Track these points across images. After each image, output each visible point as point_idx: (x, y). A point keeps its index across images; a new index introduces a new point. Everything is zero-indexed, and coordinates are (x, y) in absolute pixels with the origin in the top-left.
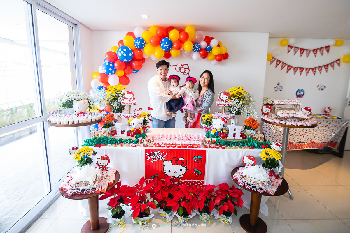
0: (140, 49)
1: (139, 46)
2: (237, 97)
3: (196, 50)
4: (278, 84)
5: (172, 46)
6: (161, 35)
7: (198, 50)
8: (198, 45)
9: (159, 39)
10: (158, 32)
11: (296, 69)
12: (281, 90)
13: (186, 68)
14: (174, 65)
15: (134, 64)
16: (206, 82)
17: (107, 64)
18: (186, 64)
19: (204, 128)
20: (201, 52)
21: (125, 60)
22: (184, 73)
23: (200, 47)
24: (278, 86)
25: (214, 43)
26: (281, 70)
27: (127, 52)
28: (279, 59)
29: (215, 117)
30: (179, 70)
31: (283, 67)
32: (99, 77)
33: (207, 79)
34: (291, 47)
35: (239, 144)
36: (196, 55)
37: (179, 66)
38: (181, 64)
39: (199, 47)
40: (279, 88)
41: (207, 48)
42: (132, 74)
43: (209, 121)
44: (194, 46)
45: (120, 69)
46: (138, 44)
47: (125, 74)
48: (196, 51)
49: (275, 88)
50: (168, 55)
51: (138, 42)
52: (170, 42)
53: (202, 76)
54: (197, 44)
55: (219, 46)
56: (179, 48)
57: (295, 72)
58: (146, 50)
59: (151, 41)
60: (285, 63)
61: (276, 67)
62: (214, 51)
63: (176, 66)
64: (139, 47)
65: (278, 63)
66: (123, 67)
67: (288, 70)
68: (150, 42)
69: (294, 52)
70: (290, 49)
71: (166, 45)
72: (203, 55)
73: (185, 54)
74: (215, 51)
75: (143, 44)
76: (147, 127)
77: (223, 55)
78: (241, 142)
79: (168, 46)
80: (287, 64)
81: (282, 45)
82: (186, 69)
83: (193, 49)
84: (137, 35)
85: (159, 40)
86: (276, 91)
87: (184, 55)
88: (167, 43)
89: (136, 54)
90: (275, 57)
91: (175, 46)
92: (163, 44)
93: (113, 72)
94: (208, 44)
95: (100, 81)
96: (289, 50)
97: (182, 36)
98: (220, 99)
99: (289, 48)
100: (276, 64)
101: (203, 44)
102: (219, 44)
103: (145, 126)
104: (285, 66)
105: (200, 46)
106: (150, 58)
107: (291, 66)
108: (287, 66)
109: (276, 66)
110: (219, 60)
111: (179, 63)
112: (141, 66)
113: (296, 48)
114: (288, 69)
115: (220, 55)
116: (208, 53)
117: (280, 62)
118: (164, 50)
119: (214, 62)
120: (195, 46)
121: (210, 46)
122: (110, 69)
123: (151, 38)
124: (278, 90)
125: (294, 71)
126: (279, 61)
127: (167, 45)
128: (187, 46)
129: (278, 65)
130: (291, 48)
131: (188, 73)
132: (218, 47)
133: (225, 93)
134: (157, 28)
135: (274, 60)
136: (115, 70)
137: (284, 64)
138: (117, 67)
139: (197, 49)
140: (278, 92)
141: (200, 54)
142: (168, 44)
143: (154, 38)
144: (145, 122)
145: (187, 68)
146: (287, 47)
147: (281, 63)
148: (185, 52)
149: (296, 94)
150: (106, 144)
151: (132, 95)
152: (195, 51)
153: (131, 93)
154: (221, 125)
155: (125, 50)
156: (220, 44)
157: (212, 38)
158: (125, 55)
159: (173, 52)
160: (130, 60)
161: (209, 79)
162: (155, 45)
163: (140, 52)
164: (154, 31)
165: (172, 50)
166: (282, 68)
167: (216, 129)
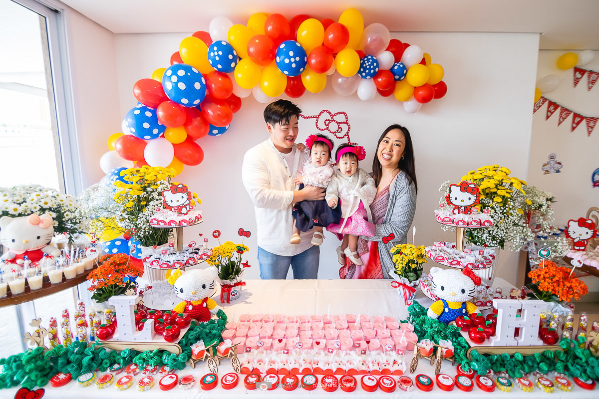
0: (225, 72)
1: (219, 62)
2: (500, 196)
3: (367, 71)
4: (552, 157)
5: (306, 63)
6: (277, 36)
7: (372, 71)
8: (372, 58)
9: (271, 44)
10: (270, 28)
11: (592, 122)
12: (558, 171)
13: (342, 123)
14: (312, 115)
15: (210, 112)
16: (395, 153)
17: (137, 112)
18: (341, 113)
19: (400, 284)
20: (380, 80)
21: (185, 101)
22: (337, 134)
23: (378, 66)
24: (552, 163)
25: (411, 56)
26: (559, 124)
27: (189, 80)
28: (554, 100)
29: (437, 259)
30: (326, 127)
31: (564, 119)
32: (119, 146)
33: (397, 145)
34: (582, 72)
35: (538, 368)
36: (366, 88)
37: (326, 116)
38: (330, 113)
39: (375, 64)
40: (553, 165)
41: (396, 67)
42: (207, 137)
43: (413, 266)
44: (364, 63)
45: (174, 125)
46: (217, 58)
47: (189, 136)
48: (367, 75)
49: (545, 165)
50: (296, 87)
51: (217, 54)
52: (301, 52)
53: (385, 139)
54: (370, 57)
55: (423, 62)
56: (323, 68)
57: (590, 130)
58: (240, 76)
59: (252, 50)
60: (568, 109)
61: (548, 117)
62: (414, 75)
63: (318, 117)
64: (220, 66)
65: (552, 108)
66: (182, 118)
67: (575, 125)
68: (249, 53)
69: (589, 83)
70: (578, 75)
71: (290, 58)
72: (385, 87)
73: (340, 85)
74: (416, 77)
75: (230, 57)
76: (236, 285)
77: (434, 86)
78: (544, 357)
79: (295, 62)
80: (571, 112)
81: (561, 65)
82: (341, 125)
83: (359, 72)
84: (215, 37)
85: (272, 48)
86: (547, 172)
87: (336, 89)
88: (291, 53)
89: (213, 86)
90: (546, 96)
91: (313, 61)
92: (282, 57)
93: (155, 131)
94: (398, 57)
95: (122, 156)
96: (578, 79)
97: (331, 36)
98: (450, 203)
99: (577, 73)
100: (548, 111)
101: (386, 58)
102: (424, 59)
103: (228, 282)
104: (567, 115)
105: (376, 61)
106: (251, 97)
107: (581, 114)
108: (571, 116)
109: (547, 115)
110: (425, 100)
111: (324, 111)
112: (228, 118)
113: (593, 75)
114: (573, 122)
115: (425, 86)
116: (396, 80)
117: (556, 106)
118: (286, 72)
119: (412, 104)
120: (364, 61)
121: (402, 64)
122: (146, 125)
123: (251, 42)
124: (552, 171)
125: (588, 127)
126: (554, 105)
127: (293, 60)
128: (346, 61)
129: (552, 113)
130: (583, 75)
131: (347, 135)
132: (422, 66)
133: (464, 187)
134: (266, 18)
135: (543, 103)
136: (163, 129)
137: (566, 111)
138: (163, 120)
139: (370, 69)
140: (553, 174)
141: (377, 84)
142: (294, 57)
143: (257, 41)
144: (231, 270)
145: (344, 123)
146: (572, 71)
147: (560, 108)
148: (340, 80)
149: (593, 179)
150: (73, 374)
151: (185, 196)
152: (365, 77)
153: (184, 189)
154: (463, 291)
155: (181, 73)
156: (426, 60)
157: (407, 45)
158: (182, 86)
159: (309, 79)
160: (197, 102)
161: (403, 147)
162: (260, 59)
163: (226, 80)
164: (258, 27)
165: (307, 75)
166: (561, 120)
167: (444, 301)
